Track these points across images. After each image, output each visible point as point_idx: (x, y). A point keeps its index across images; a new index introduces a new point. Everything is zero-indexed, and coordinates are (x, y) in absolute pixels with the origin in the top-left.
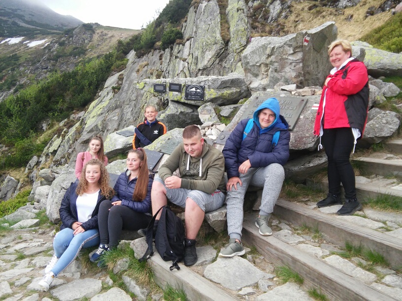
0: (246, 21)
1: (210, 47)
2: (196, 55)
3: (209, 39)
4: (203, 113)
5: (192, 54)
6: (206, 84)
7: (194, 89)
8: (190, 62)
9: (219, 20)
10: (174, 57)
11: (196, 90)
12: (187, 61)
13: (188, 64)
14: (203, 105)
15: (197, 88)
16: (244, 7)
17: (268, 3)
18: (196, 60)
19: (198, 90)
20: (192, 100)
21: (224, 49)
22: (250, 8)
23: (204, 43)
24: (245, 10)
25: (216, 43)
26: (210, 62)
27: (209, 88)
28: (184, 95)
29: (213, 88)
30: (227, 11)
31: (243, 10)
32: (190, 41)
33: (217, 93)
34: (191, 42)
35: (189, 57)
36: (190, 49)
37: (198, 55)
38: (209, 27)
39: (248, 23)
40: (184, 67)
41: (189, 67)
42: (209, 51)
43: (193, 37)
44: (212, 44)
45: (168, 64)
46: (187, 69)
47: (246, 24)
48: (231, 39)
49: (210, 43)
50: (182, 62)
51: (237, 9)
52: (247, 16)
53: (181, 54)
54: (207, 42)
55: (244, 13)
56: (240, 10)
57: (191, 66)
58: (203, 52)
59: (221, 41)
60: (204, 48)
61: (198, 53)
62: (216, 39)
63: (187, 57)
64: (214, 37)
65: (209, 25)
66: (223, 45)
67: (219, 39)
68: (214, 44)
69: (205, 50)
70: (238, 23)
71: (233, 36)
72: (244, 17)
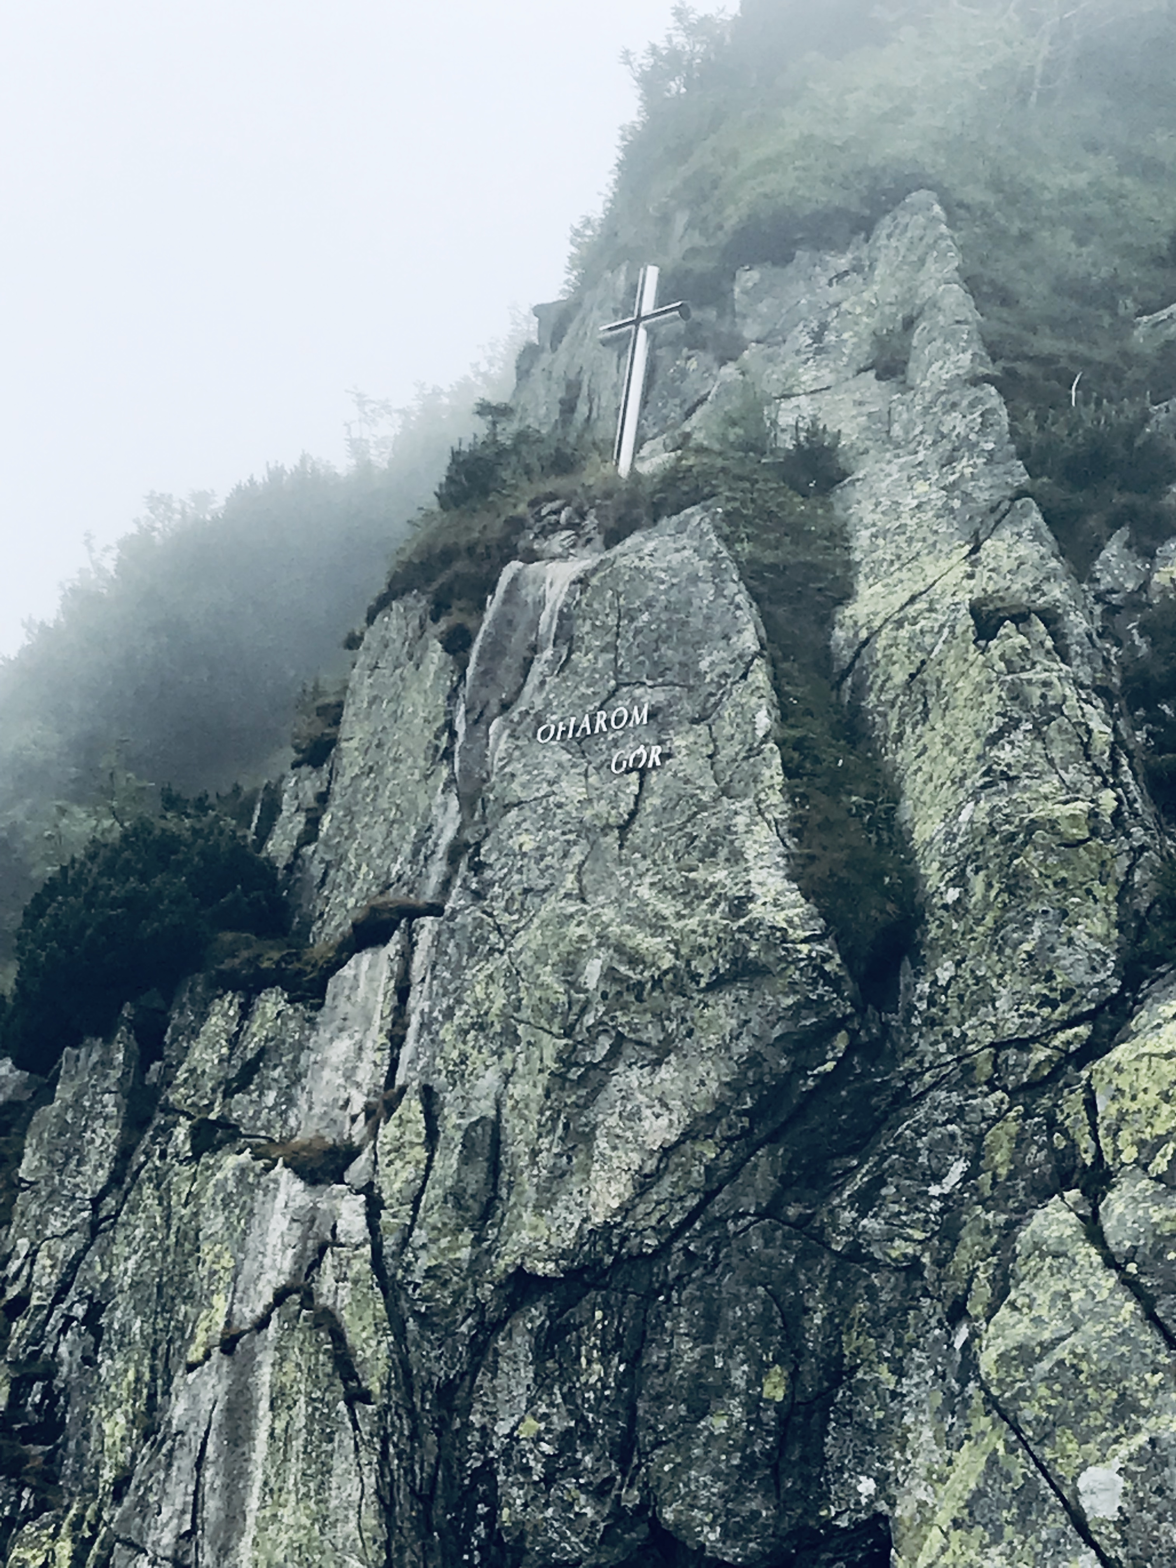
0: (1101, 734)
1: (660, 1016)
2: (485, 1108)
3: (657, 926)
5: (428, 1095)
9: (763, 721)
10: (181, 1133)
12: (358, 1170)
13: (374, 1206)
16: (1056, 592)
18: (481, 1164)
21: (841, 1041)
22: (1111, 610)
23: (592, 971)
25: (744, 971)
26: (664, 1188)
30: (839, 634)
31: (1050, 619)
32: (392, 947)
34: (406, 955)
35: (388, 1131)
36: (396, 1040)
37: (498, 1105)
38: (637, 797)
39: (1124, 761)
40: (321, 1251)
41: (389, 1243)
42: (657, 1063)
43: (435, 910)
44: (695, 977)
45: (95, 1210)
46: (361, 1266)
47: (1097, 770)
48: (934, 931)
49: (667, 961)
50: (300, 1185)
51: (975, 610)
52: (1103, 691)
53: (270, 1097)
54: (634, 959)
55: (1062, 653)
56: (1021, 618)
57: (419, 1236)
58: (574, 1074)
59: (804, 948)
60: (589, 1020)
61: (507, 1077)
62: (742, 922)
63: (358, 1132)
64: (716, 904)
65: (643, 773)
66: (838, 991)
67: (790, 922)
68: (718, 984)
69: (604, 1045)
70: (1005, 754)
71: (953, 895)
72: (1069, 691)
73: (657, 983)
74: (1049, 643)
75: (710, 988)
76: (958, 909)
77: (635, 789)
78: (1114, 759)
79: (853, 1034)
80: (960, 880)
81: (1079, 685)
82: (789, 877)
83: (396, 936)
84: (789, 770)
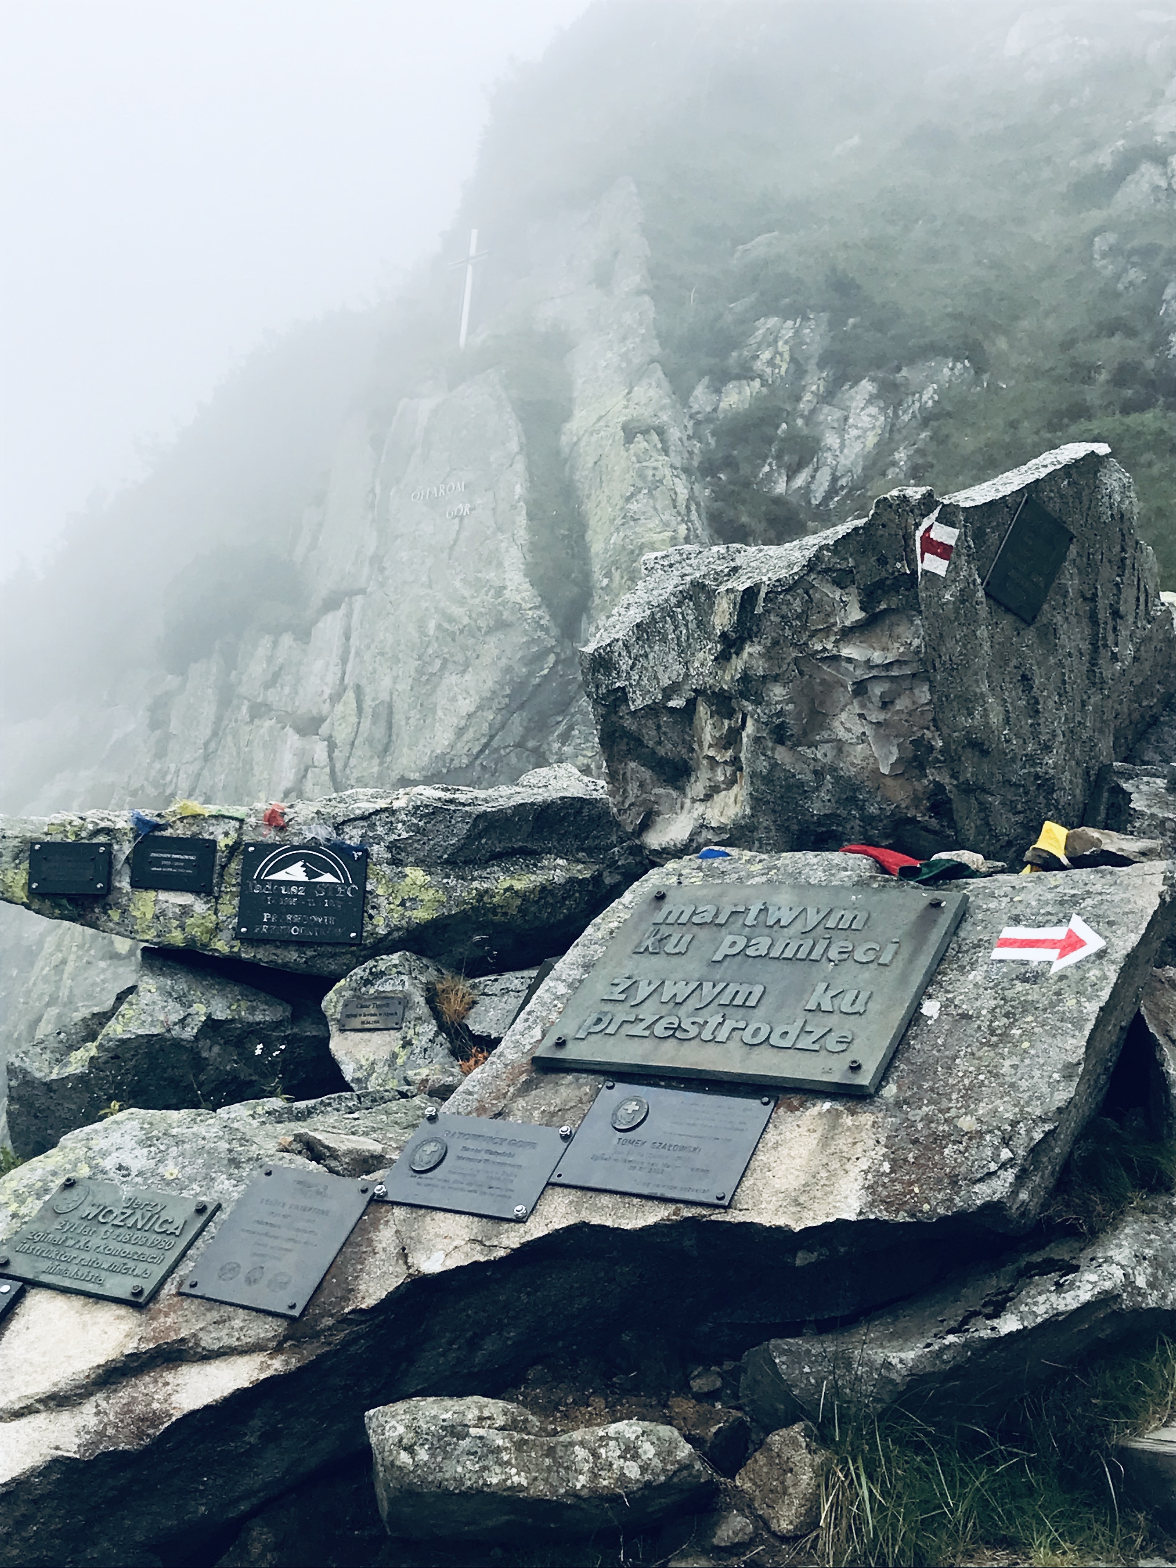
0: (683, 493)
1: (464, 648)
2: (384, 696)
3: (462, 601)
4: (356, 1023)
5: (358, 689)
6: (378, 839)
7: (296, 872)
8: (342, 735)
9: (518, 490)
10: (244, 709)
11: (310, 873)
12: (324, 729)
13: (332, 747)
14: (359, 972)
15: (314, 865)
16: (665, 417)
17: (808, 397)
18: (382, 725)
19: (327, 878)
20: (287, 942)
21: (552, 658)
22: (698, 423)
23: (432, 626)
24: (675, 434)
25: (501, 625)
26: (470, 734)
27: (395, 862)
28: (229, 908)
29: (418, 863)
30: (564, 439)
31: (661, 432)
32: (342, 612)
33: (446, 888)
34: (349, 615)
35: (339, 708)
36: (344, 661)
37: (391, 694)
38: (458, 532)
39: (693, 507)
40: (306, 771)
41: (339, 766)
42: (464, 672)
43: (362, 591)
44: (479, 629)
45: (205, 749)
46: (325, 778)
47: (679, 513)
48: (597, 601)
49: (466, 621)
50: (297, 737)
51: (624, 428)
52: (686, 470)
53: (287, 690)
54: (451, 620)
55: (666, 451)
56: (645, 432)
57: (353, 762)
58: (424, 678)
59: (530, 613)
60: (430, 651)
61: (395, 680)
62: (500, 600)
63: (326, 707)
64: (489, 590)
65: (462, 518)
66: (547, 633)
67: (523, 599)
68: (490, 631)
69: (438, 663)
70: (634, 506)
71: (605, 582)
72: (668, 472)
73: (461, 631)
74: (659, 446)
75: (487, 633)
76: (607, 589)
77: (457, 527)
78: (688, 508)
79: (557, 654)
80: (608, 575)
81: (672, 467)
82: (526, 575)
83: (343, 606)
84: (531, 517)
